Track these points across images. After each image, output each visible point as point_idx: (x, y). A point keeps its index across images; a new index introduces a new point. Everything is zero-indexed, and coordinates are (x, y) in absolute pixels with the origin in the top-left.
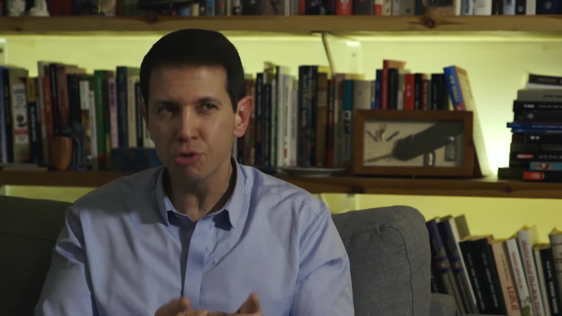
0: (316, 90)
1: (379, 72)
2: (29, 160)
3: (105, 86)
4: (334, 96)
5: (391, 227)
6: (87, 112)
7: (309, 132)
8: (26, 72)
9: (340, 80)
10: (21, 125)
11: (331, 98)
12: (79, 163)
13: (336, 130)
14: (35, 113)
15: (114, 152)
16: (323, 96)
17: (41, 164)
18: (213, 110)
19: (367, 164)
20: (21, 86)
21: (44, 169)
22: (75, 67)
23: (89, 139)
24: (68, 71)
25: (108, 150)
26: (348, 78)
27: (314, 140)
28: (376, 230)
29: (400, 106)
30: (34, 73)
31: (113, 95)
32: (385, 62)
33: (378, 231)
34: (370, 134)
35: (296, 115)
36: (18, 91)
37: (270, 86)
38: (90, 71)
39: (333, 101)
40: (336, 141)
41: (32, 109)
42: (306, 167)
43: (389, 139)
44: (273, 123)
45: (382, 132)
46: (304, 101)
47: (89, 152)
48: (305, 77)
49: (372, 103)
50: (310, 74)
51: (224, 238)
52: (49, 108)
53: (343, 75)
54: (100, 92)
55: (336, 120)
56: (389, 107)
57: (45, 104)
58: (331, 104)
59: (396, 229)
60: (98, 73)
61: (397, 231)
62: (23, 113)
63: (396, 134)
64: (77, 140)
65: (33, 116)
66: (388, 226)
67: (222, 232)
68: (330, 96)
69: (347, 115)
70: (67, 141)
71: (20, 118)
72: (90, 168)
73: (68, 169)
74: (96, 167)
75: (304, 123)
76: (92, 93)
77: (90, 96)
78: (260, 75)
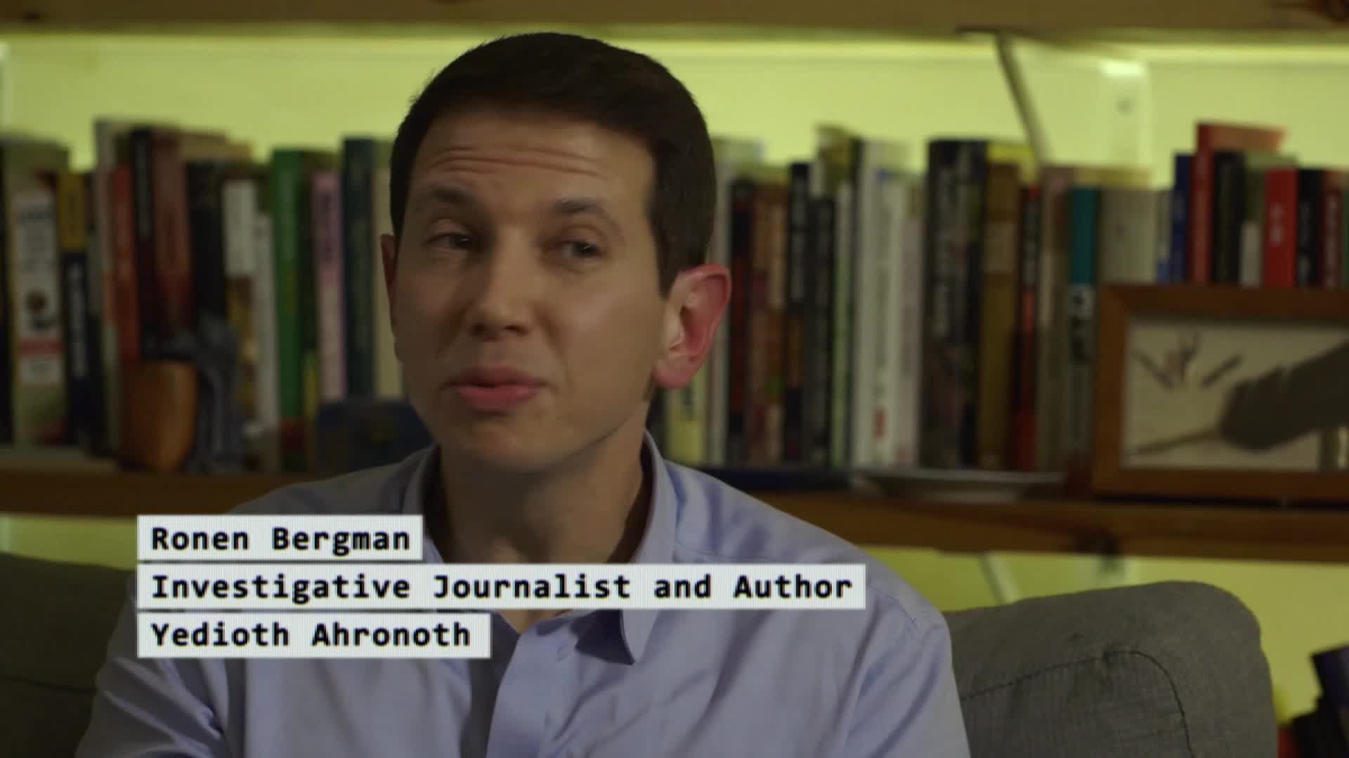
0: (982, 218)
1: (1183, 164)
2: (63, 437)
3: (305, 198)
4: (1038, 239)
5: (1139, 653)
6: (244, 285)
7: (958, 355)
8: (61, 154)
9: (1056, 186)
10: (39, 325)
11: (1030, 247)
12: (218, 446)
13: (1045, 348)
14: (85, 285)
15: (329, 413)
16: (1002, 239)
17: (98, 449)
18: (589, 263)
19: (1137, 461)
20: (40, 199)
21: (104, 467)
22: (216, 139)
23: (250, 372)
24: (189, 152)
25: (311, 408)
26: (1085, 181)
27: (972, 380)
28: (1093, 659)
29: (1250, 274)
30: (83, 158)
31: (330, 230)
32: (1204, 132)
33: (1097, 663)
34: (1147, 362)
35: (915, 300)
36: (32, 216)
37: (830, 203)
38: (261, 152)
39: (1037, 258)
40: (1046, 387)
41: (75, 274)
42: (943, 466)
43: (1210, 379)
44: (841, 323)
45: (1186, 356)
46: (943, 255)
47: (250, 413)
48: (945, 176)
49: (1159, 265)
50: (963, 166)
51: (601, 685)
52: (126, 270)
53: (1068, 171)
54: (289, 219)
55: (1045, 314)
56: (1213, 276)
57: (117, 255)
58: (1029, 265)
59: (1154, 661)
60: (283, 157)
61: (1157, 667)
62: (46, 283)
63: (1232, 364)
64: (214, 375)
65: (77, 298)
66: (1128, 648)
67: (596, 667)
68: (1026, 236)
69: (1078, 301)
70: (179, 378)
71: (37, 302)
72: (252, 463)
73: (182, 466)
74: (272, 460)
75: (941, 327)
76: (265, 222)
77: (258, 233)
78: (799, 170)
